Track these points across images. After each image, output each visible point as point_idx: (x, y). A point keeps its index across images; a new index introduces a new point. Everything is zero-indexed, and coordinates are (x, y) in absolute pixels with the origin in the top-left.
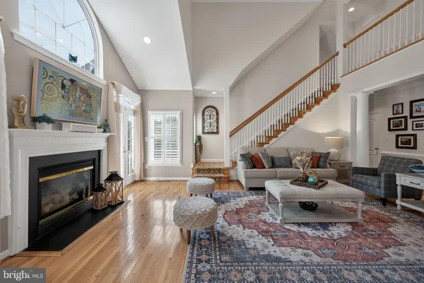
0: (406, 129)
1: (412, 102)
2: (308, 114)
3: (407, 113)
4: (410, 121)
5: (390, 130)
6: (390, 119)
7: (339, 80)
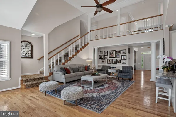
0: (103, 58)
1: (104, 51)
2: (81, 52)
3: (103, 54)
4: (104, 56)
5: (99, 58)
6: (99, 55)
7: (89, 42)
